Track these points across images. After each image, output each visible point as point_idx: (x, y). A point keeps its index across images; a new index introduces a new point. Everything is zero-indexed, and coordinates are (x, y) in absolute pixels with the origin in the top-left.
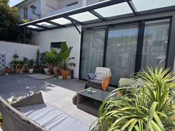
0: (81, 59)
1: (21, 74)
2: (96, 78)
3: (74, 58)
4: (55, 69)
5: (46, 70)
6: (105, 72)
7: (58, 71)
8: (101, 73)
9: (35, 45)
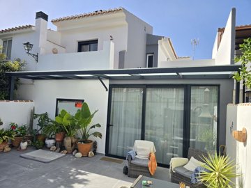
0: (108, 126)
1: (7, 152)
2: (137, 156)
3: (99, 125)
4: (68, 141)
5: (50, 142)
6: (148, 148)
7: (72, 144)
8: (143, 150)
9: (27, 101)
